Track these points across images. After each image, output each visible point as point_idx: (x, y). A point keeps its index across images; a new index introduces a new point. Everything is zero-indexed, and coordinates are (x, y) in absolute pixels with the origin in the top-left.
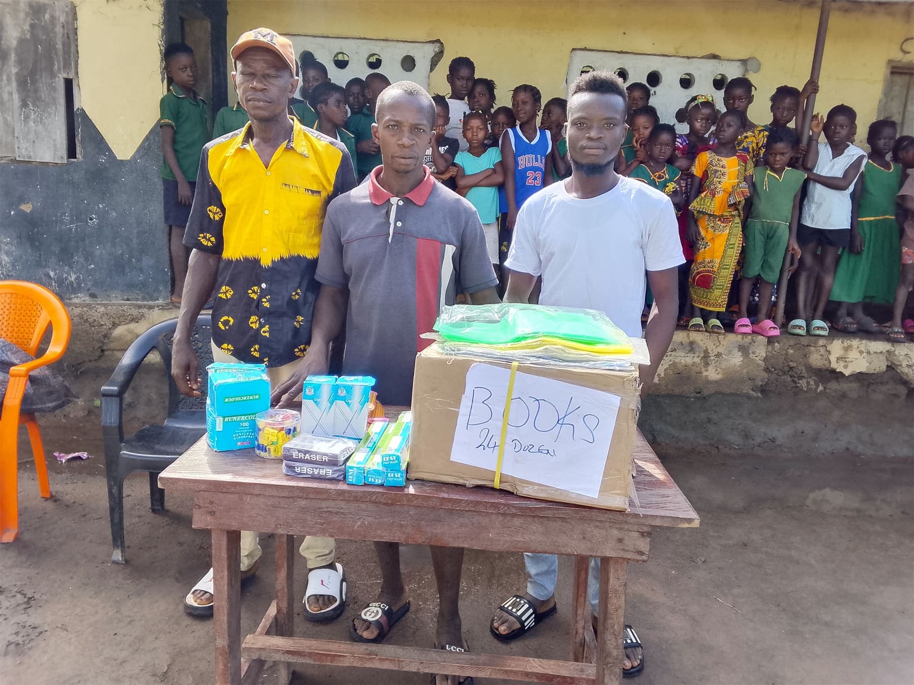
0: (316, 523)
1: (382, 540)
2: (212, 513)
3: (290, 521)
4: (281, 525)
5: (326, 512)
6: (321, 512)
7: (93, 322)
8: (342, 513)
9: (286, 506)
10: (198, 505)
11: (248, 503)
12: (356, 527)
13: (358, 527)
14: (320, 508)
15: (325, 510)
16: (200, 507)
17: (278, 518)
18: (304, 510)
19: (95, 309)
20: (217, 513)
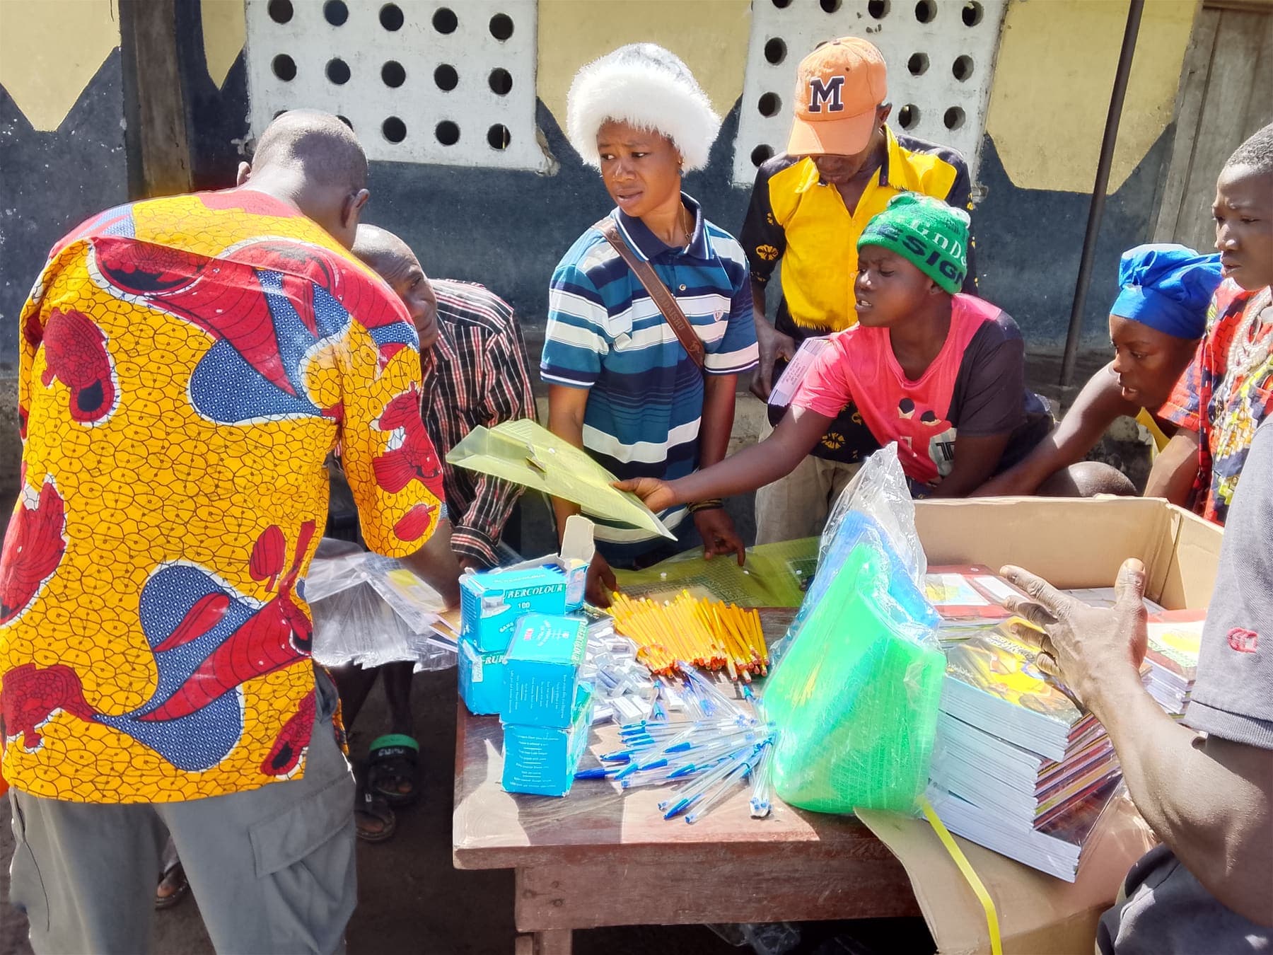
0: (750, 901)
1: (865, 917)
2: (557, 903)
3: (703, 901)
4: (684, 910)
5: (768, 880)
6: (759, 882)
7: (11, 413)
8: (798, 880)
9: (696, 876)
10: (530, 891)
11: (626, 879)
12: (821, 900)
13: (825, 900)
14: (758, 874)
15: (767, 876)
16: (534, 894)
17: (680, 898)
18: (730, 880)
19: (12, 389)
20: (567, 901)
